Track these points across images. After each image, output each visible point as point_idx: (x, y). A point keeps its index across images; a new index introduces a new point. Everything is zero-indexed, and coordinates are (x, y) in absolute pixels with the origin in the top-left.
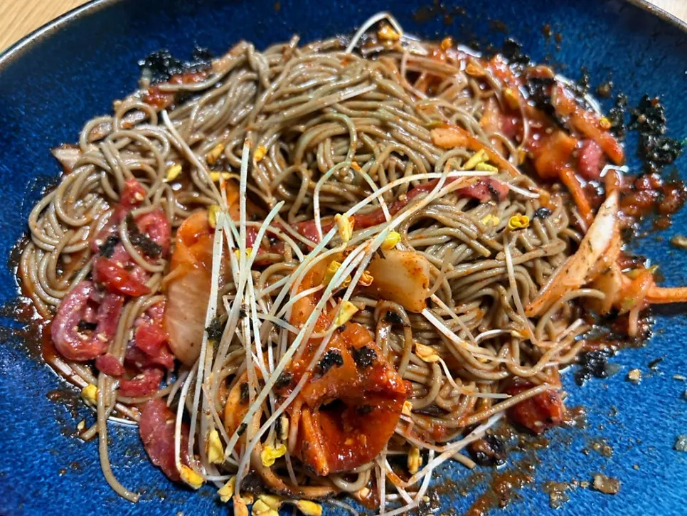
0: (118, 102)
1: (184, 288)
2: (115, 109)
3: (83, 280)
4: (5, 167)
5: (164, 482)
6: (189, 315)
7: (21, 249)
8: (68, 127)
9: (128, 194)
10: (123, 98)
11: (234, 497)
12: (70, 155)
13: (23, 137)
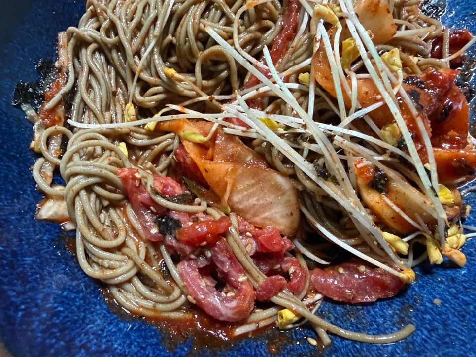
0: (33, 144)
1: (245, 189)
2: (36, 149)
3: (176, 267)
4: (27, 259)
5: (394, 303)
6: (270, 198)
7: (112, 299)
8: (24, 191)
9: (131, 181)
10: (32, 137)
11: (443, 253)
12: (50, 208)
13: (10, 225)
